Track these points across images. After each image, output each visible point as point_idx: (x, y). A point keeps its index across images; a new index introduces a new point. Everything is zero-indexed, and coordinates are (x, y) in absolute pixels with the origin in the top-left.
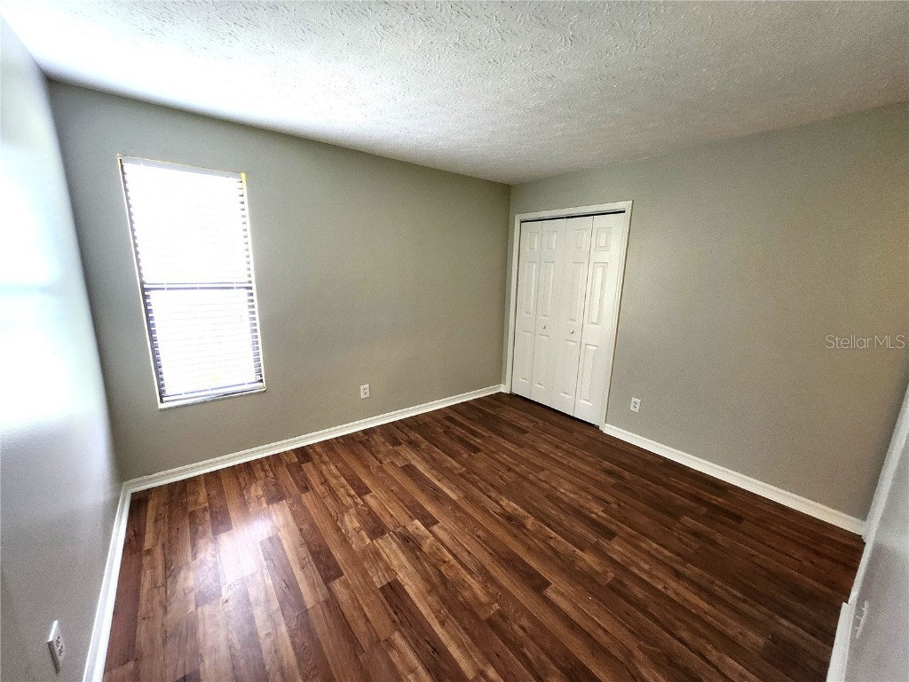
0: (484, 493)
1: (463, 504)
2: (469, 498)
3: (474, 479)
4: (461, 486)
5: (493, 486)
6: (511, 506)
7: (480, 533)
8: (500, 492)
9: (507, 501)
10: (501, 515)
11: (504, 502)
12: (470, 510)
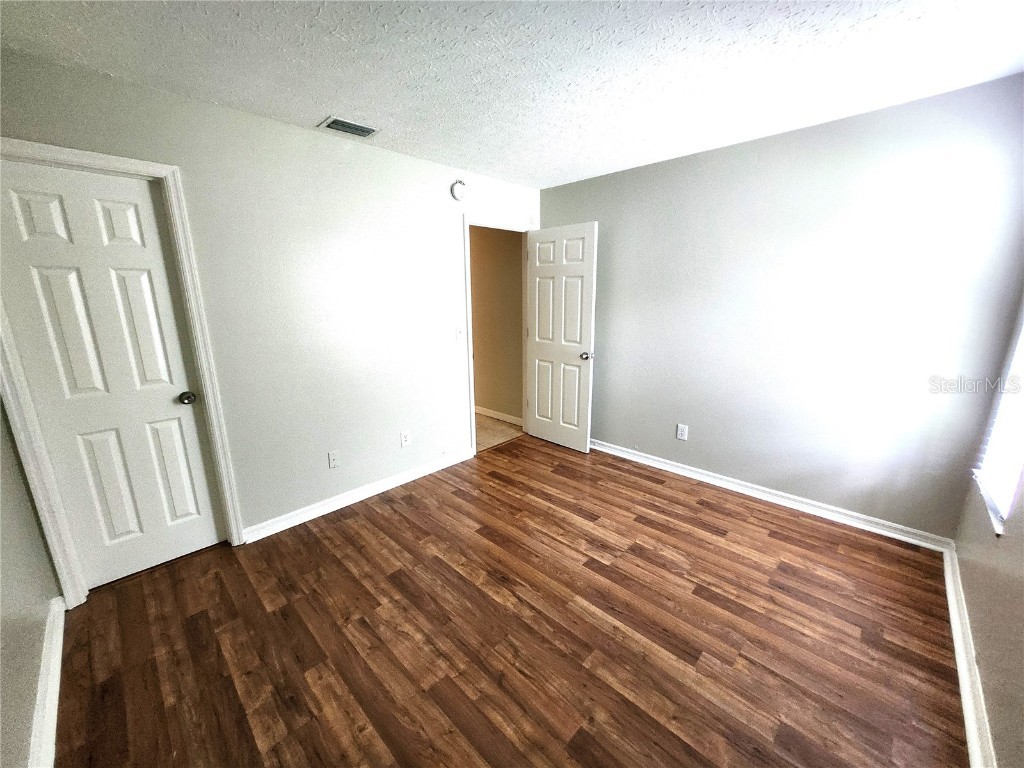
0: (540, 612)
1: (565, 591)
2: (561, 603)
3: (563, 641)
4: (579, 622)
5: (529, 629)
6: (501, 597)
7: (536, 560)
8: (518, 618)
9: (509, 604)
10: (516, 583)
11: (510, 603)
12: (554, 584)
